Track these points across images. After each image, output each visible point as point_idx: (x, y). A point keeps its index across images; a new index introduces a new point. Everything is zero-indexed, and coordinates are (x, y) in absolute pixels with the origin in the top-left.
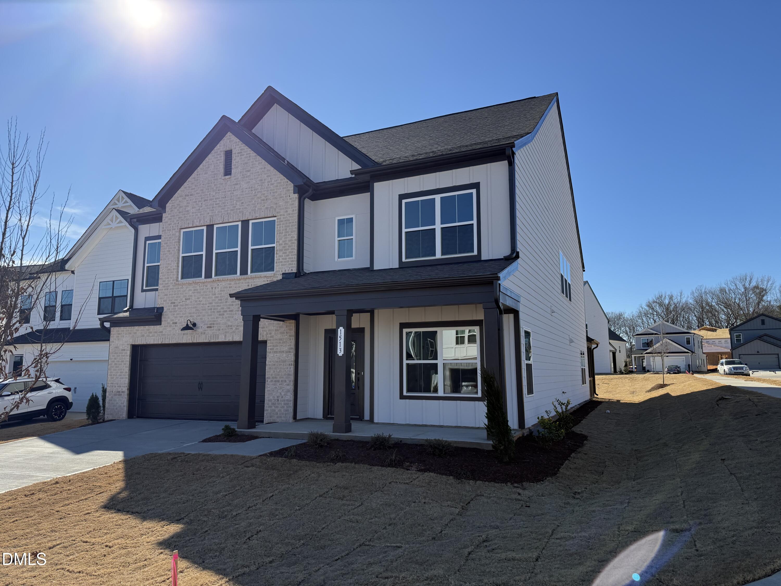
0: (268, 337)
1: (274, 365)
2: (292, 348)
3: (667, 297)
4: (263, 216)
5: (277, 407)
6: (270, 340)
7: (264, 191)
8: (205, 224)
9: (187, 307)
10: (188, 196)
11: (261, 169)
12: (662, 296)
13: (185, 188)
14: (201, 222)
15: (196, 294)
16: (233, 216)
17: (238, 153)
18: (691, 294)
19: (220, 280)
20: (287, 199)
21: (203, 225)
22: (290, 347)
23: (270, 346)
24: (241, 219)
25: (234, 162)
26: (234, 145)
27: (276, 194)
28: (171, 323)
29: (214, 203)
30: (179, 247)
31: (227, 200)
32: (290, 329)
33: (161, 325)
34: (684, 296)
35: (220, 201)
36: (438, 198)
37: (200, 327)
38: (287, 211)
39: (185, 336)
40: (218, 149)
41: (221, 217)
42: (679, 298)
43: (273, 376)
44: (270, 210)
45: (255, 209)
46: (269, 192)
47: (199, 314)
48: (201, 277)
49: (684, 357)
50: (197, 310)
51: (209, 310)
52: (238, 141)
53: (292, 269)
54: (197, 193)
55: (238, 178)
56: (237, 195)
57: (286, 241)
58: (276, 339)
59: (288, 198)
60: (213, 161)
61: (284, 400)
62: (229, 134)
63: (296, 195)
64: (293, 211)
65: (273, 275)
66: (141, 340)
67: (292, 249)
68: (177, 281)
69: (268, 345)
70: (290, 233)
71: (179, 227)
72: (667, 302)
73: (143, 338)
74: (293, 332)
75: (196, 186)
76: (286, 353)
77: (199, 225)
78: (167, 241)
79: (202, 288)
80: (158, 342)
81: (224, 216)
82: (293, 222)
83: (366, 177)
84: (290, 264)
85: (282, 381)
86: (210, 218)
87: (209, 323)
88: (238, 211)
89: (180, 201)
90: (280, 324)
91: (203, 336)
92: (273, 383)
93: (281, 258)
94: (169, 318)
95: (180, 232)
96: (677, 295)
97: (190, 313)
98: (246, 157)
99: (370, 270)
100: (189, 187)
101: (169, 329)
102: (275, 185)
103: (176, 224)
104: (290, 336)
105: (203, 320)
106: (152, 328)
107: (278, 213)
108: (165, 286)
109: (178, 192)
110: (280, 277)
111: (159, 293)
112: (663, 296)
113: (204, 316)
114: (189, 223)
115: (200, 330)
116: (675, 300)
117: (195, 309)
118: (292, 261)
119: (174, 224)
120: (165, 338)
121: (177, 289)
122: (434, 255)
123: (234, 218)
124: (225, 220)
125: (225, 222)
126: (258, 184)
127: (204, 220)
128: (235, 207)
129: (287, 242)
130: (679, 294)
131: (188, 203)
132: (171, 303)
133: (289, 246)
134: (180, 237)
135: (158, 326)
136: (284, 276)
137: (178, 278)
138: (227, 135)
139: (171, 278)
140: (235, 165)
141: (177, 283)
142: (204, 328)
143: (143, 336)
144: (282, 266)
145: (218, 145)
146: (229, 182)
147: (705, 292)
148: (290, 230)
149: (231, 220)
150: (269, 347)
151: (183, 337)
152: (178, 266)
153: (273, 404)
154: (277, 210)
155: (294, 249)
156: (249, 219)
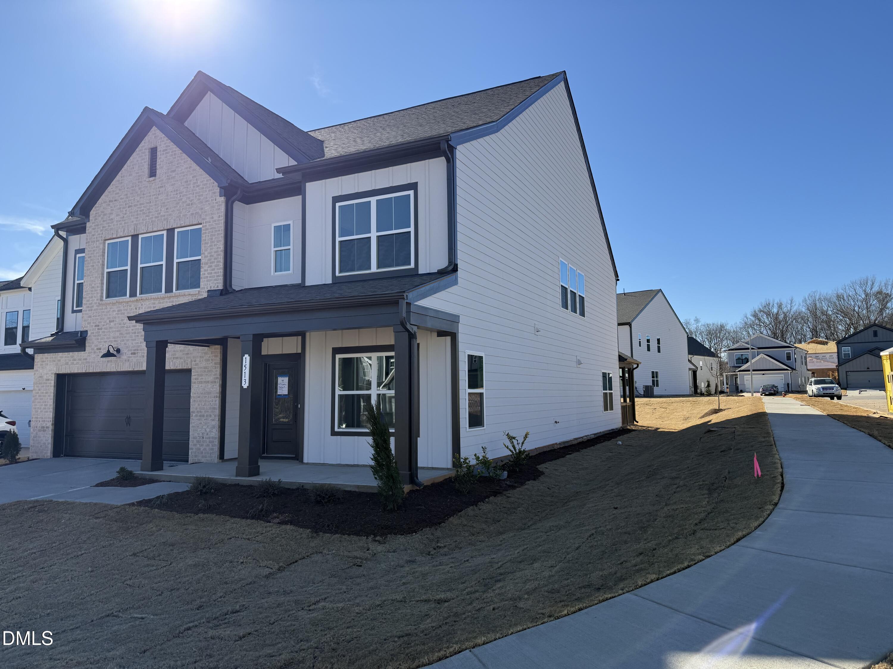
0: (192, 365)
1: (199, 397)
2: (217, 378)
3: (775, 305)
4: (188, 224)
5: (202, 445)
6: (195, 368)
7: (190, 194)
8: (130, 234)
9: (111, 330)
10: (112, 201)
11: (187, 168)
12: (769, 304)
13: (109, 192)
14: (125, 232)
15: (120, 315)
16: (157, 224)
17: (164, 151)
18: (803, 302)
19: (144, 300)
20: (213, 203)
21: (127, 235)
22: (215, 376)
23: (195, 375)
24: (166, 228)
25: (158, 161)
26: (159, 141)
27: (202, 198)
28: (95, 349)
29: (139, 209)
30: (103, 262)
31: (151, 206)
32: (216, 356)
33: (85, 351)
34: (794, 304)
35: (144, 207)
36: (373, 200)
37: (125, 354)
38: (213, 218)
39: (109, 364)
40: (143, 146)
41: (145, 225)
42: (789, 306)
43: (198, 410)
44: (195, 217)
45: (180, 216)
46: (194, 195)
47: (123, 339)
48: (126, 295)
49: (783, 375)
50: (121, 334)
51: (133, 333)
52: (164, 137)
53: (217, 286)
54: (122, 199)
55: (162, 180)
56: (162, 200)
57: (212, 252)
58: (201, 368)
59: (214, 201)
60: (137, 161)
61: (209, 438)
62: (154, 128)
63: (223, 199)
64: (219, 217)
65: (197, 292)
66: (65, 369)
67: (218, 262)
68: (101, 300)
69: (193, 374)
70: (216, 243)
71: (103, 238)
72: (775, 310)
73: (66, 366)
74: (218, 359)
75: (120, 190)
76: (212, 383)
77: (123, 235)
78: (91, 254)
79: (126, 308)
80: (82, 370)
81: (148, 225)
82: (219, 230)
83: (297, 177)
84: (216, 280)
85: (207, 415)
86: (134, 228)
87: (133, 349)
88: (163, 218)
89: (104, 208)
90: (205, 350)
91: (127, 364)
92: (198, 418)
93: (206, 273)
94: (93, 343)
95: (104, 243)
96: (787, 303)
97: (114, 338)
98: (171, 155)
99: (301, 286)
100: (113, 191)
101: (93, 355)
102: (201, 187)
103: (99, 234)
104: (215, 363)
105: (127, 345)
106: (76, 355)
107: (203, 219)
108: (88, 307)
109: (102, 197)
110: (205, 295)
111: (83, 314)
112: (771, 304)
113: (128, 340)
114: (113, 233)
115: (124, 357)
116: (785, 309)
117: (119, 333)
118: (218, 276)
119: (98, 235)
120: (89, 366)
121: (101, 309)
122: (369, 268)
123: (158, 227)
124: (149, 229)
125: (149, 231)
126: (184, 186)
127: (128, 230)
128: (160, 213)
129: (213, 254)
130: (789, 302)
131: (112, 210)
132: (96, 326)
133: (215, 259)
134: (104, 249)
135: (83, 352)
136: (209, 294)
137: (102, 296)
138: (152, 130)
139: (95, 297)
140: (160, 164)
141: (101, 302)
142: (128, 355)
143: (67, 364)
144: (207, 281)
145: (143, 142)
146: (154, 185)
147: (820, 299)
148: (216, 240)
149: (155, 229)
150: (194, 377)
151: (107, 365)
152: (102, 284)
153: (198, 442)
154: (203, 217)
155: (220, 262)
156: (173, 227)
